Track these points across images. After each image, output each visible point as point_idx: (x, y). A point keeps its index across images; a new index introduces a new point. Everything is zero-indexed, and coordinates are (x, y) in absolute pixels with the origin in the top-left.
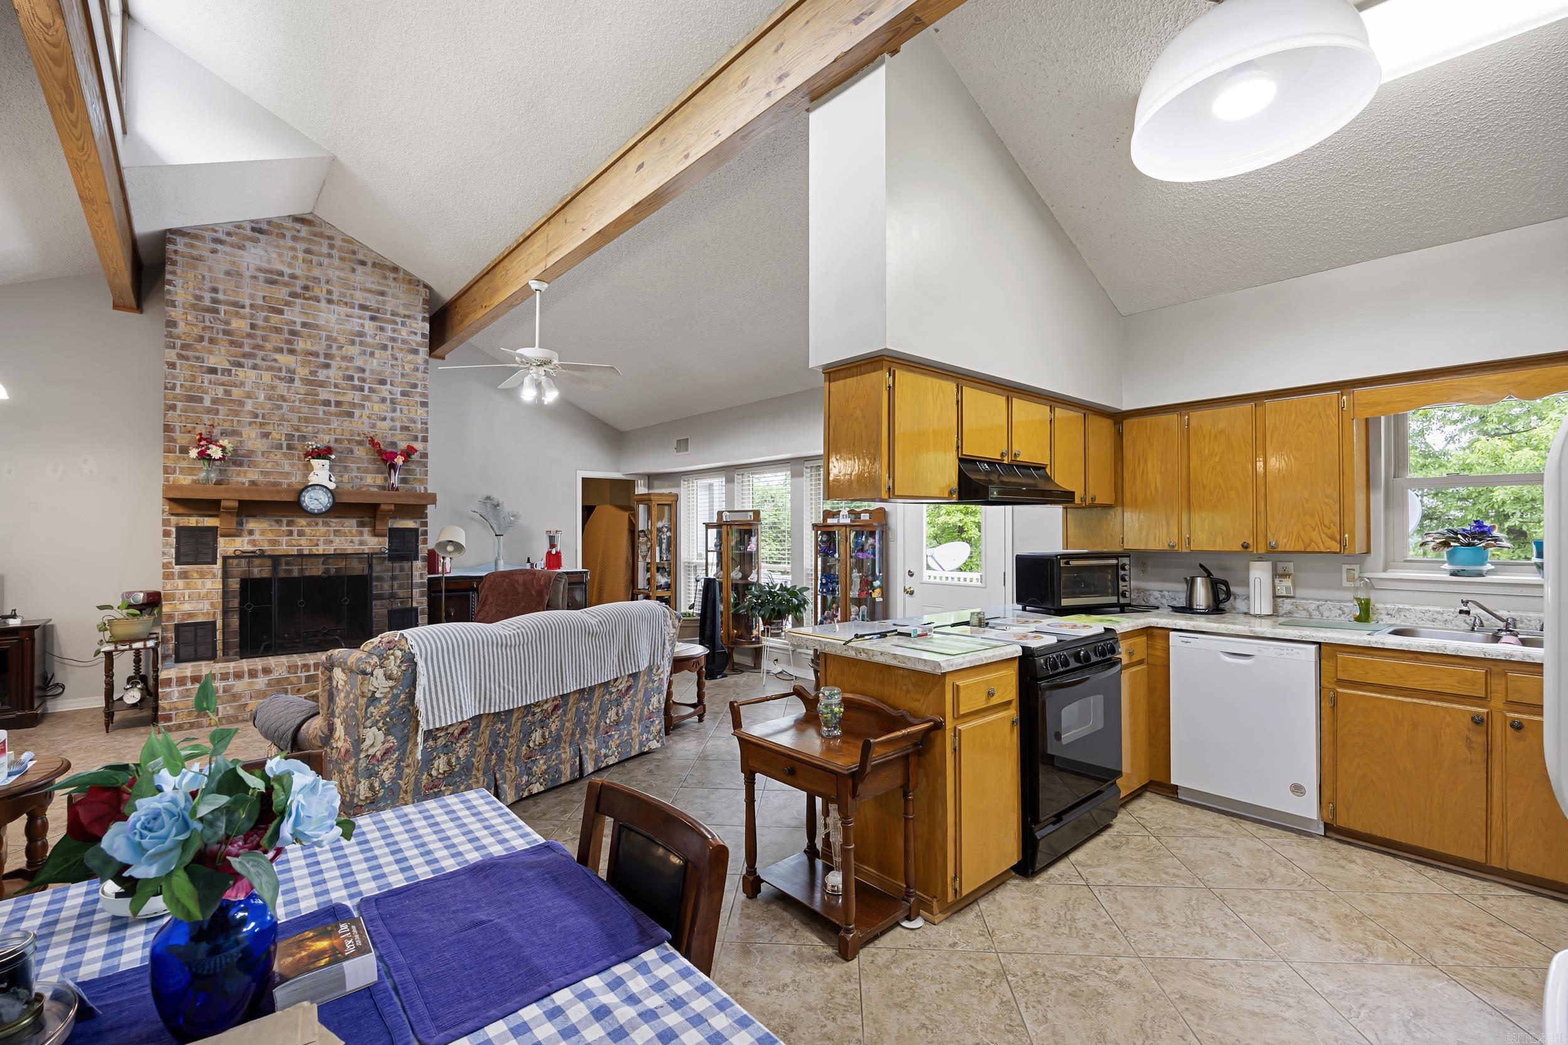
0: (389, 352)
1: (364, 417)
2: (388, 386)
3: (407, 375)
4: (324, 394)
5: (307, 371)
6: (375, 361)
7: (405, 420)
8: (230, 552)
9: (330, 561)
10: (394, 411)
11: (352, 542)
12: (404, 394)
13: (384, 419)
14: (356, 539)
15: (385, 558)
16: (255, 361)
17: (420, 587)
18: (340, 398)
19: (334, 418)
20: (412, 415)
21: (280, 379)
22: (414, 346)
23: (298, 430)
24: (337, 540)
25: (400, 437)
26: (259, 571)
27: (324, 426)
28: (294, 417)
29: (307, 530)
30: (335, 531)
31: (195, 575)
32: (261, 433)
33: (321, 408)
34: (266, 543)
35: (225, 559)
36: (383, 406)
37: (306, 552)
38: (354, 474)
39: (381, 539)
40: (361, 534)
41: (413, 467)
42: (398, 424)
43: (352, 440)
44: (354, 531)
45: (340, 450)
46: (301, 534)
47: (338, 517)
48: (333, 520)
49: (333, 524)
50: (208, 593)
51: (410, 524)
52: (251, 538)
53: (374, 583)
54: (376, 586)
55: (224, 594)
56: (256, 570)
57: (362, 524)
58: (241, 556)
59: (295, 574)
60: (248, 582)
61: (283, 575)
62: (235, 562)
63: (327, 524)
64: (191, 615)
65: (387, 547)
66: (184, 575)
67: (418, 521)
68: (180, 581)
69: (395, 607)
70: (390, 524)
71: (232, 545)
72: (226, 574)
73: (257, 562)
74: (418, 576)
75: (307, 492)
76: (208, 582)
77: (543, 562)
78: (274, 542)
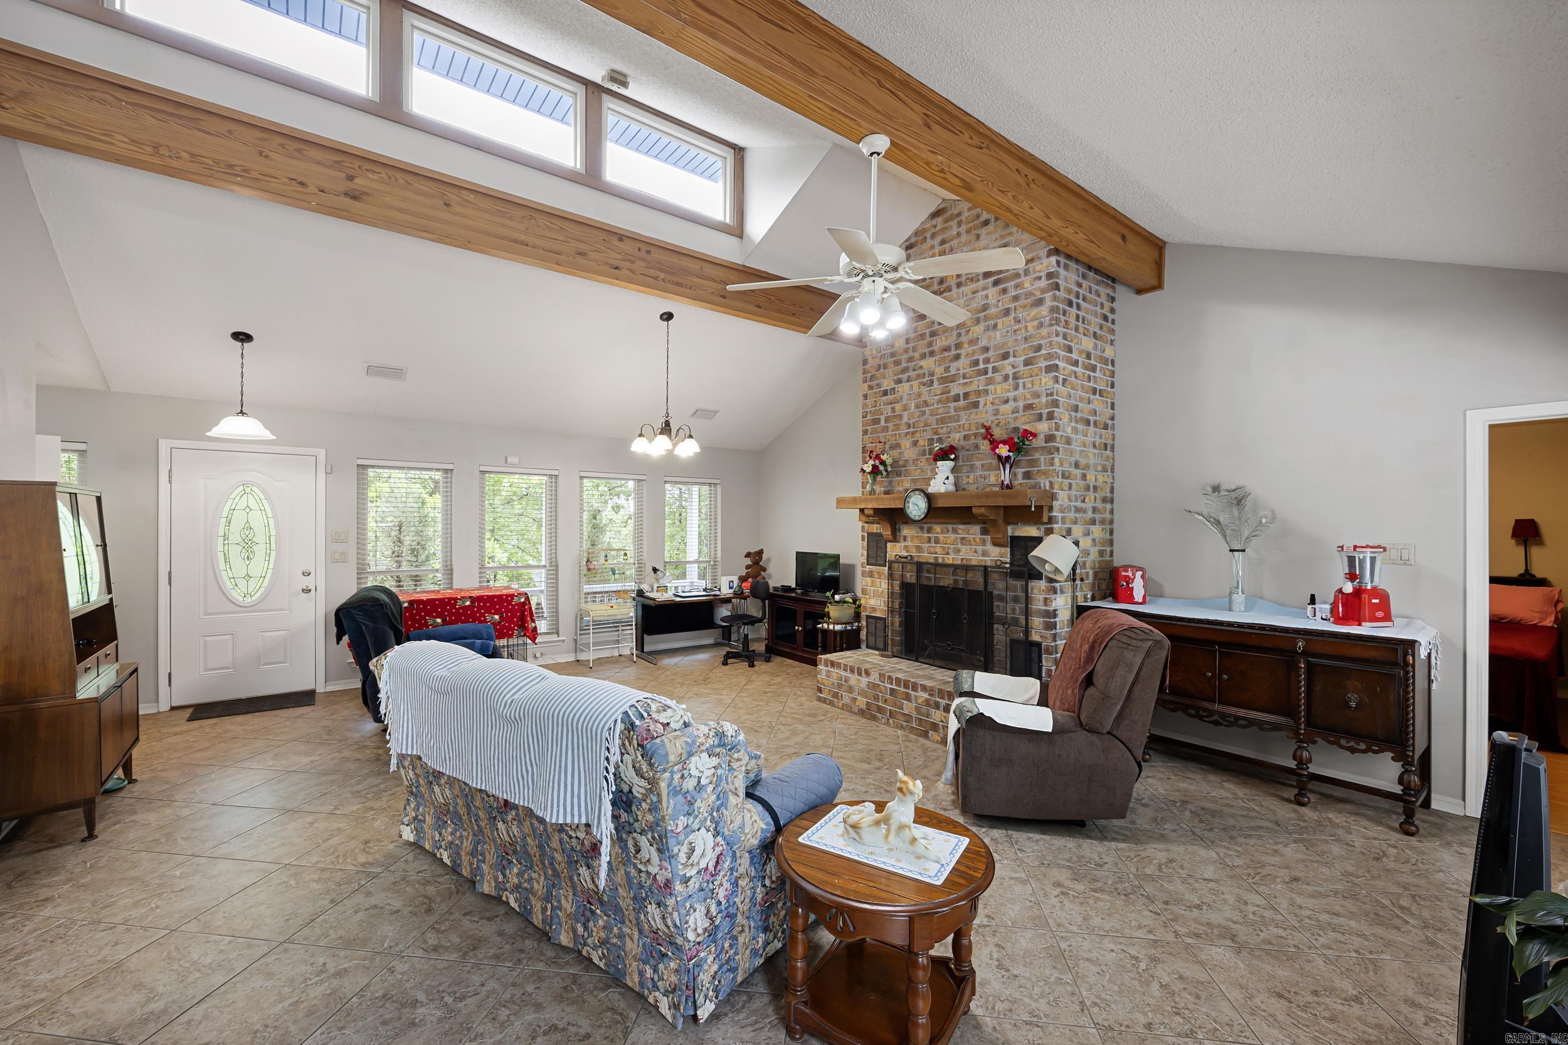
0: (1013, 315)
1: (989, 404)
2: (1011, 359)
3: (1031, 336)
4: (956, 389)
5: (942, 369)
6: (998, 333)
7: (1028, 396)
8: (893, 558)
9: (958, 571)
10: (1016, 388)
11: (975, 552)
12: (1027, 363)
13: (1007, 401)
14: (980, 548)
15: (1006, 573)
16: (909, 374)
17: (1044, 617)
18: (968, 389)
19: (962, 413)
20: (1036, 388)
21: (924, 384)
22: (1038, 295)
23: (936, 433)
24: (964, 548)
25: (1023, 420)
26: (910, 577)
27: (954, 424)
28: (932, 420)
29: (941, 536)
30: (963, 539)
31: (876, 575)
32: (913, 441)
33: (953, 405)
34: (914, 550)
35: (891, 562)
36: (1005, 386)
37: (940, 561)
38: (980, 473)
39: (1003, 550)
40: (984, 542)
41: (1037, 456)
42: (1021, 404)
43: (977, 434)
44: (978, 540)
45: (968, 448)
46: (937, 541)
47: (964, 523)
48: (961, 527)
49: (960, 531)
50: (883, 592)
51: (1032, 531)
52: (906, 543)
53: (996, 603)
54: (998, 606)
55: (891, 595)
56: (908, 575)
57: (984, 532)
58: (900, 560)
59: (932, 583)
60: (905, 586)
61: (925, 582)
62: (896, 565)
63: (955, 531)
64: (874, 609)
65: (1008, 560)
66: (871, 574)
67: (1042, 528)
68: (869, 579)
69: (1016, 636)
70: (1010, 530)
71: (894, 550)
72: (891, 576)
73: (909, 567)
74: (1042, 601)
75: (910, 497)
76: (883, 581)
77: (1328, 607)
78: (919, 549)
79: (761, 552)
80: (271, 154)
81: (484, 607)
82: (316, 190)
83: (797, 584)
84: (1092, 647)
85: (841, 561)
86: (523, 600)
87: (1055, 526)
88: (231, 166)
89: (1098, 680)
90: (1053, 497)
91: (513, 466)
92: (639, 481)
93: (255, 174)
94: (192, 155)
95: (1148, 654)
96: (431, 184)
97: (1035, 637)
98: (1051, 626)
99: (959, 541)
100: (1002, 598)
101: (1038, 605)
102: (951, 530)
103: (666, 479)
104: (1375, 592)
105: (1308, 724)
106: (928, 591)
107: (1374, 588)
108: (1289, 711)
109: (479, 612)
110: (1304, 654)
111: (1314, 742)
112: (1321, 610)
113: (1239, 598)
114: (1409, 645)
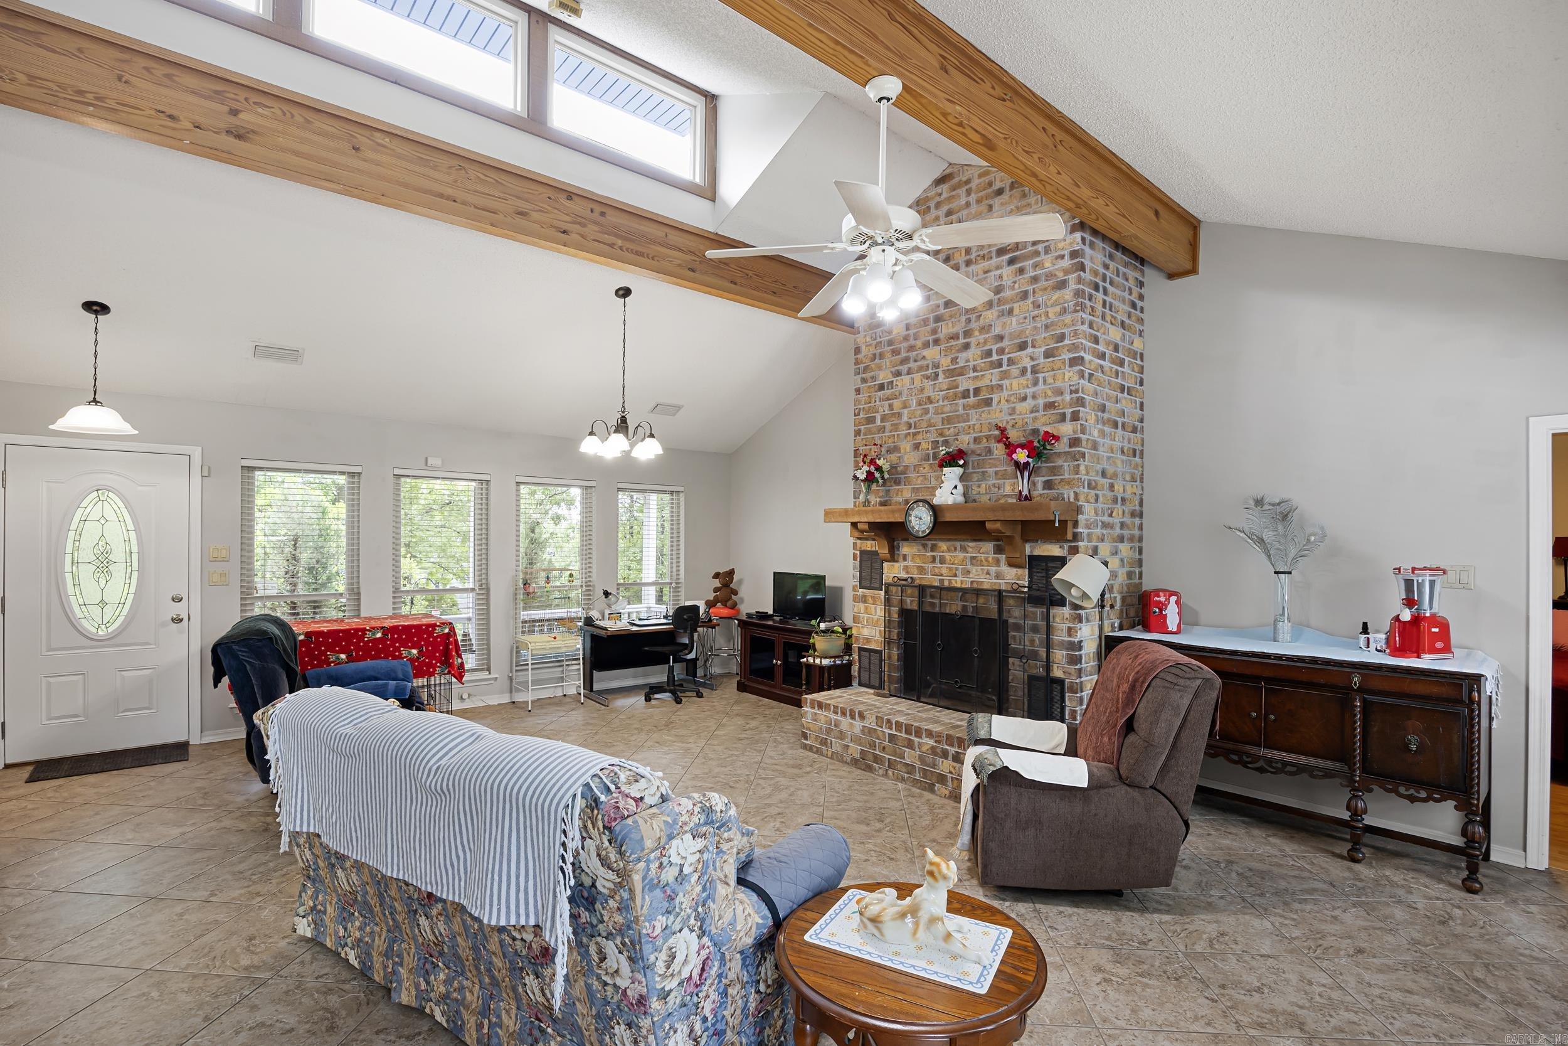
0: (1031, 299)
1: (1003, 401)
2: (1030, 350)
3: (1052, 324)
4: (965, 384)
5: (949, 360)
6: (1014, 319)
7: (1049, 393)
8: (890, 581)
9: (968, 596)
10: (1036, 383)
11: (988, 573)
12: (1048, 354)
13: (1024, 399)
14: (993, 569)
15: (1024, 598)
16: (909, 365)
17: (1068, 649)
18: (979, 384)
19: (972, 411)
20: (1059, 384)
21: (927, 378)
22: (1061, 276)
23: (941, 435)
24: (974, 570)
25: (1043, 420)
26: (911, 603)
27: (963, 424)
28: (937, 419)
29: (947, 556)
30: (973, 558)
31: (871, 601)
32: (914, 444)
33: (961, 402)
34: (915, 571)
35: (888, 585)
36: (1023, 380)
37: (946, 584)
38: (993, 481)
39: (1020, 571)
40: (997, 562)
41: (1059, 462)
42: (1041, 402)
43: (990, 436)
44: (990, 559)
45: (978, 452)
46: (942, 561)
47: (975, 540)
48: (971, 544)
49: (970, 550)
50: (878, 620)
51: (1054, 550)
52: (906, 563)
53: (1012, 634)
54: (1014, 637)
55: (888, 623)
56: (908, 600)
57: (999, 550)
58: (898, 583)
59: (937, 609)
60: (904, 613)
61: (928, 609)
62: (893, 589)
63: (964, 549)
64: (868, 640)
65: (1026, 584)
66: (864, 600)
67: (1066, 546)
68: (862, 605)
69: (1034, 672)
70: (1028, 549)
71: (892, 571)
72: (888, 602)
73: (909, 591)
74: (1065, 631)
75: (913, 509)
76: (878, 608)
77: (1384, 636)
78: (921, 570)
79: (731, 573)
80: (133, 80)
81: (399, 640)
82: (190, 126)
83: (774, 611)
84: (1133, 687)
85: (828, 583)
86: (447, 631)
87: (1080, 544)
88: (81, 93)
89: (1141, 725)
90: (1078, 510)
91: (435, 468)
92: (587, 487)
93: (111, 104)
94: (31, 77)
95: (1196, 695)
96: (339, 124)
97: (1057, 673)
98: (1075, 660)
99: (968, 560)
100: (1018, 628)
101: (1060, 635)
102: (959, 548)
103: (620, 485)
104: (1434, 620)
105: (1364, 770)
106: (932, 619)
107: (1433, 616)
108: (1343, 755)
109: (392, 645)
110: (1361, 690)
111: (1370, 791)
112: (1375, 640)
113: (1285, 627)
114: (1475, 680)
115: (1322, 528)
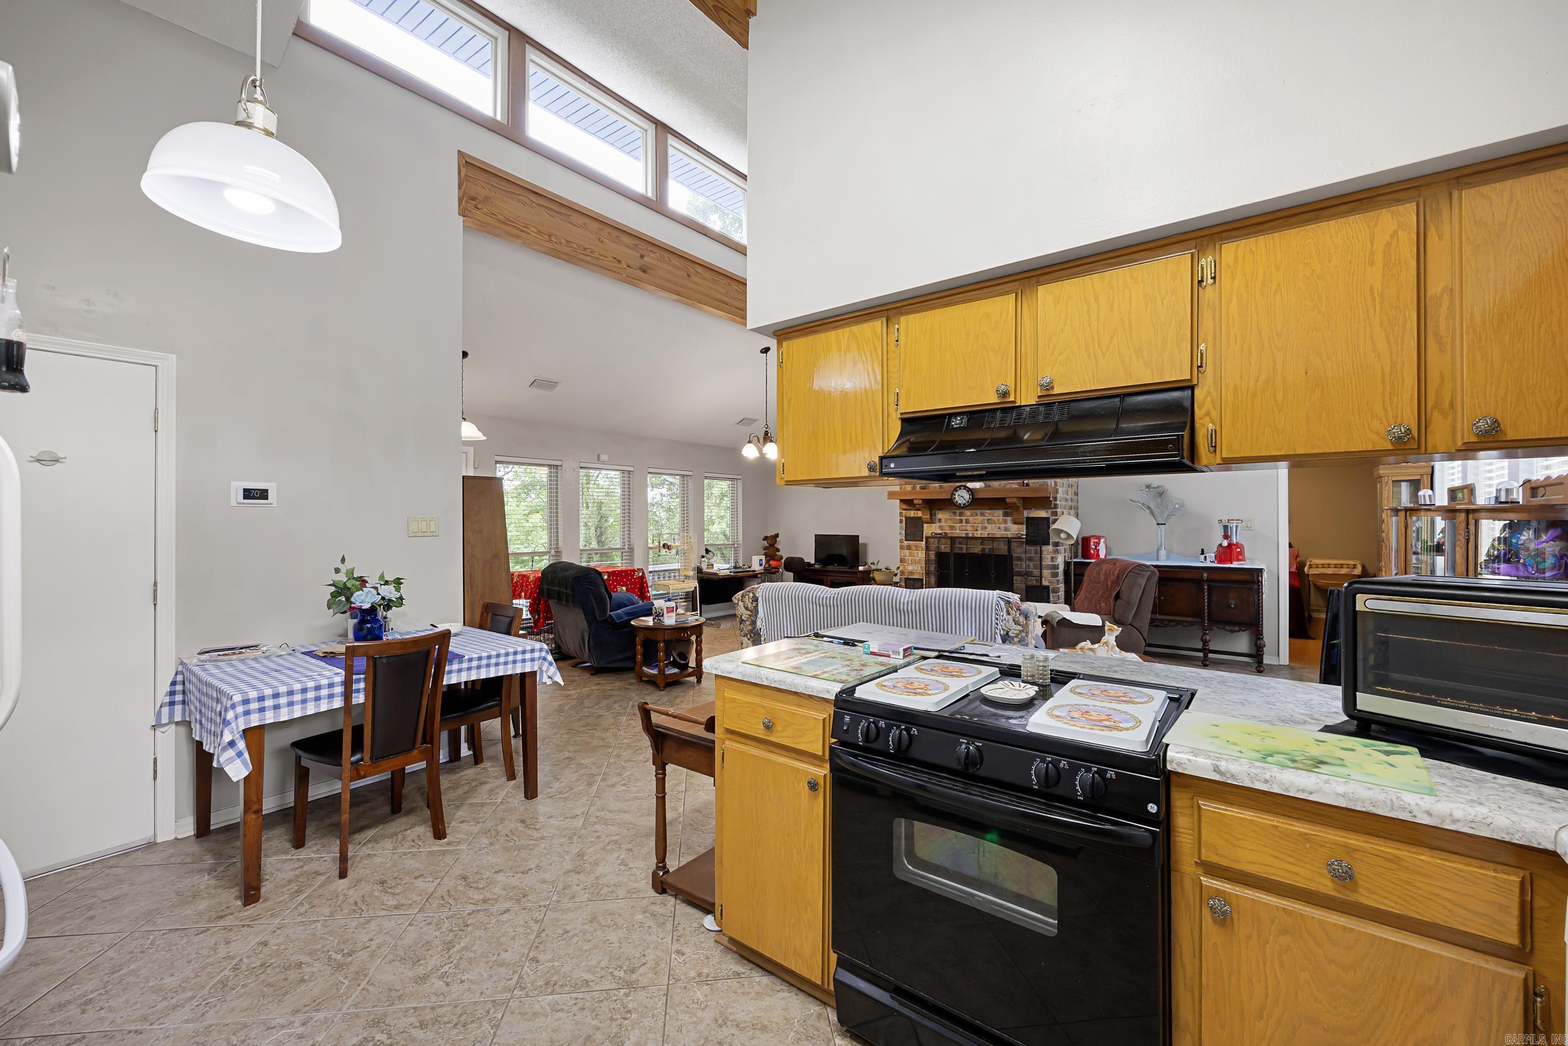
8: (929, 535)
9: (985, 542)
11: (999, 528)
14: (1003, 526)
15: (1024, 542)
17: (1051, 569)
24: (989, 526)
26: (945, 548)
29: (971, 519)
30: (988, 520)
31: (914, 548)
34: (948, 528)
35: (927, 538)
37: (970, 535)
39: (1020, 526)
40: (1006, 522)
44: (1001, 520)
46: (967, 522)
48: (987, 511)
50: (920, 560)
51: (1042, 514)
52: (940, 524)
53: (1015, 562)
54: (1017, 564)
55: (927, 561)
56: (943, 547)
57: (1006, 515)
58: (935, 536)
59: (964, 551)
60: (940, 556)
61: (957, 551)
62: (932, 540)
63: (982, 515)
64: (912, 573)
65: (1025, 533)
66: (909, 548)
67: (1050, 511)
68: (907, 552)
69: (1030, 583)
70: (1026, 514)
71: (929, 530)
72: (927, 548)
73: (943, 541)
74: (1049, 559)
75: (957, 491)
76: (920, 553)
77: (1214, 555)
78: (952, 528)
79: (777, 536)
81: (616, 580)
83: (816, 560)
84: (1118, 577)
85: (861, 541)
86: (641, 574)
87: (1058, 510)
88: (585, 249)
89: (1124, 595)
90: (1057, 491)
91: (604, 463)
92: (683, 476)
93: (596, 254)
95: (1148, 579)
97: (1045, 583)
98: (1055, 575)
99: (986, 521)
100: (1019, 559)
101: (1047, 561)
102: (979, 514)
103: (706, 475)
104: (1237, 545)
105: (1209, 620)
106: (960, 557)
107: (1237, 543)
108: (1199, 615)
109: (613, 584)
110: (1207, 580)
111: (1212, 630)
112: (1210, 557)
113: (1163, 553)
114: (1260, 571)
115: (1182, 500)
